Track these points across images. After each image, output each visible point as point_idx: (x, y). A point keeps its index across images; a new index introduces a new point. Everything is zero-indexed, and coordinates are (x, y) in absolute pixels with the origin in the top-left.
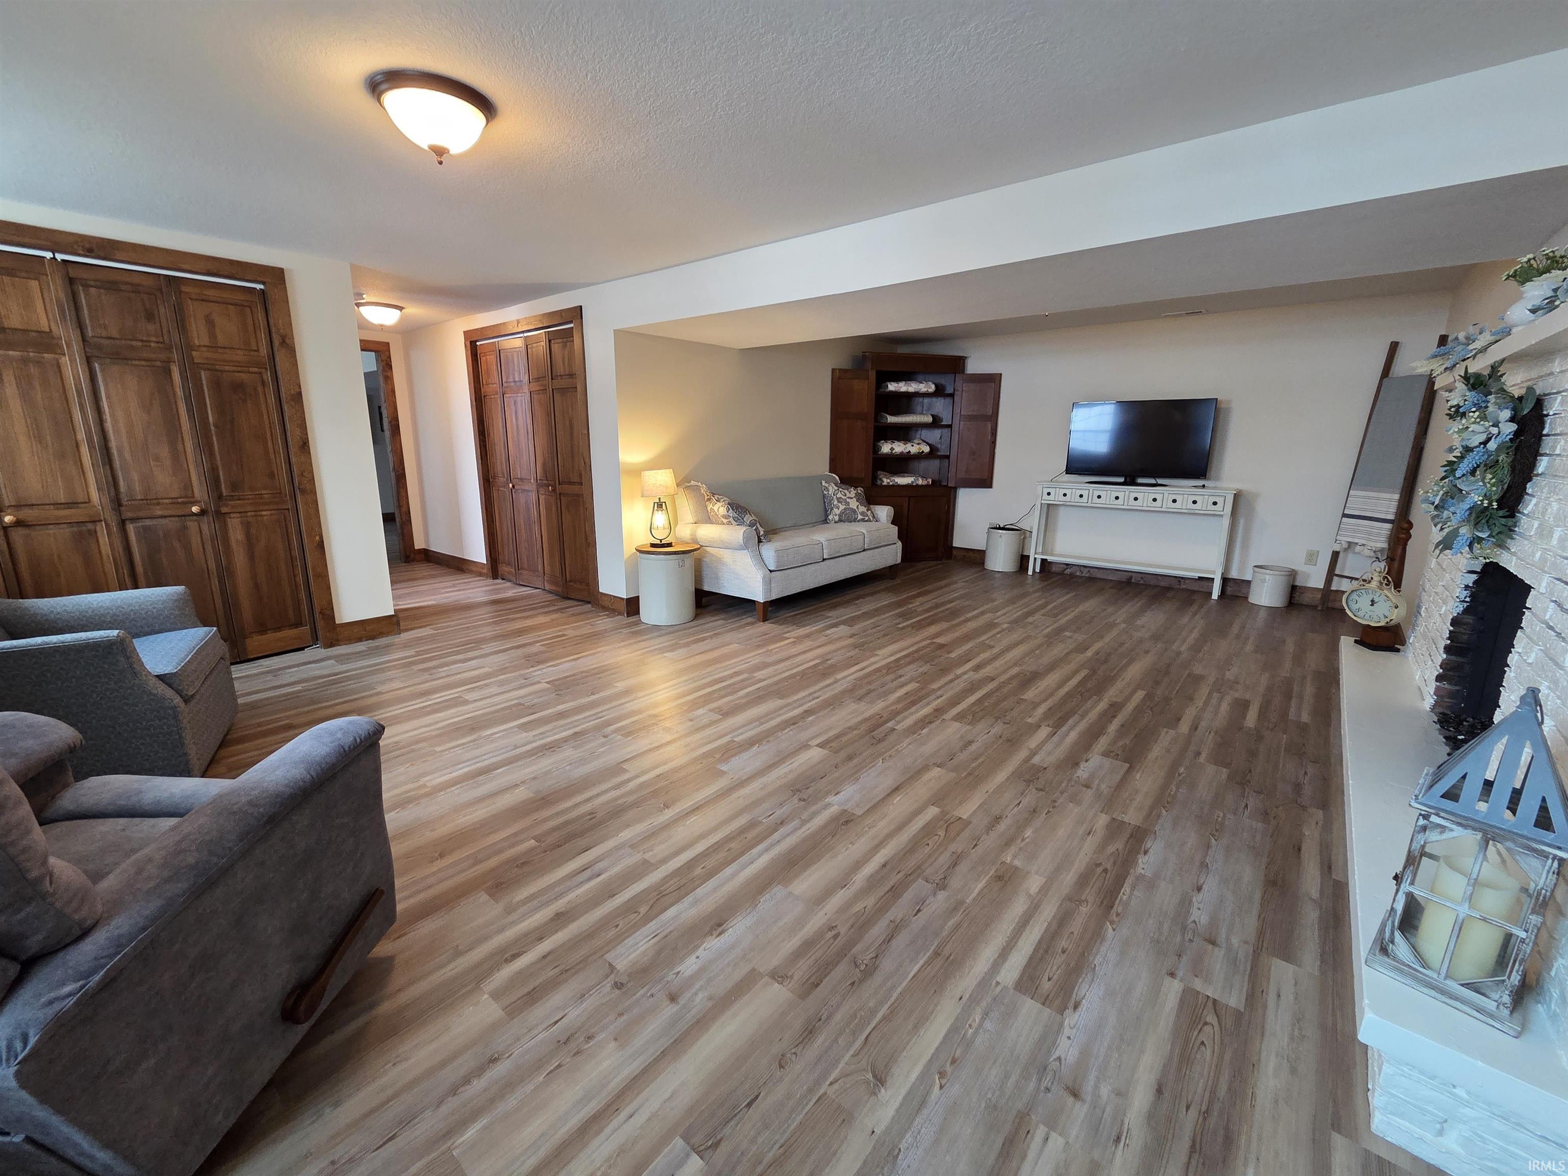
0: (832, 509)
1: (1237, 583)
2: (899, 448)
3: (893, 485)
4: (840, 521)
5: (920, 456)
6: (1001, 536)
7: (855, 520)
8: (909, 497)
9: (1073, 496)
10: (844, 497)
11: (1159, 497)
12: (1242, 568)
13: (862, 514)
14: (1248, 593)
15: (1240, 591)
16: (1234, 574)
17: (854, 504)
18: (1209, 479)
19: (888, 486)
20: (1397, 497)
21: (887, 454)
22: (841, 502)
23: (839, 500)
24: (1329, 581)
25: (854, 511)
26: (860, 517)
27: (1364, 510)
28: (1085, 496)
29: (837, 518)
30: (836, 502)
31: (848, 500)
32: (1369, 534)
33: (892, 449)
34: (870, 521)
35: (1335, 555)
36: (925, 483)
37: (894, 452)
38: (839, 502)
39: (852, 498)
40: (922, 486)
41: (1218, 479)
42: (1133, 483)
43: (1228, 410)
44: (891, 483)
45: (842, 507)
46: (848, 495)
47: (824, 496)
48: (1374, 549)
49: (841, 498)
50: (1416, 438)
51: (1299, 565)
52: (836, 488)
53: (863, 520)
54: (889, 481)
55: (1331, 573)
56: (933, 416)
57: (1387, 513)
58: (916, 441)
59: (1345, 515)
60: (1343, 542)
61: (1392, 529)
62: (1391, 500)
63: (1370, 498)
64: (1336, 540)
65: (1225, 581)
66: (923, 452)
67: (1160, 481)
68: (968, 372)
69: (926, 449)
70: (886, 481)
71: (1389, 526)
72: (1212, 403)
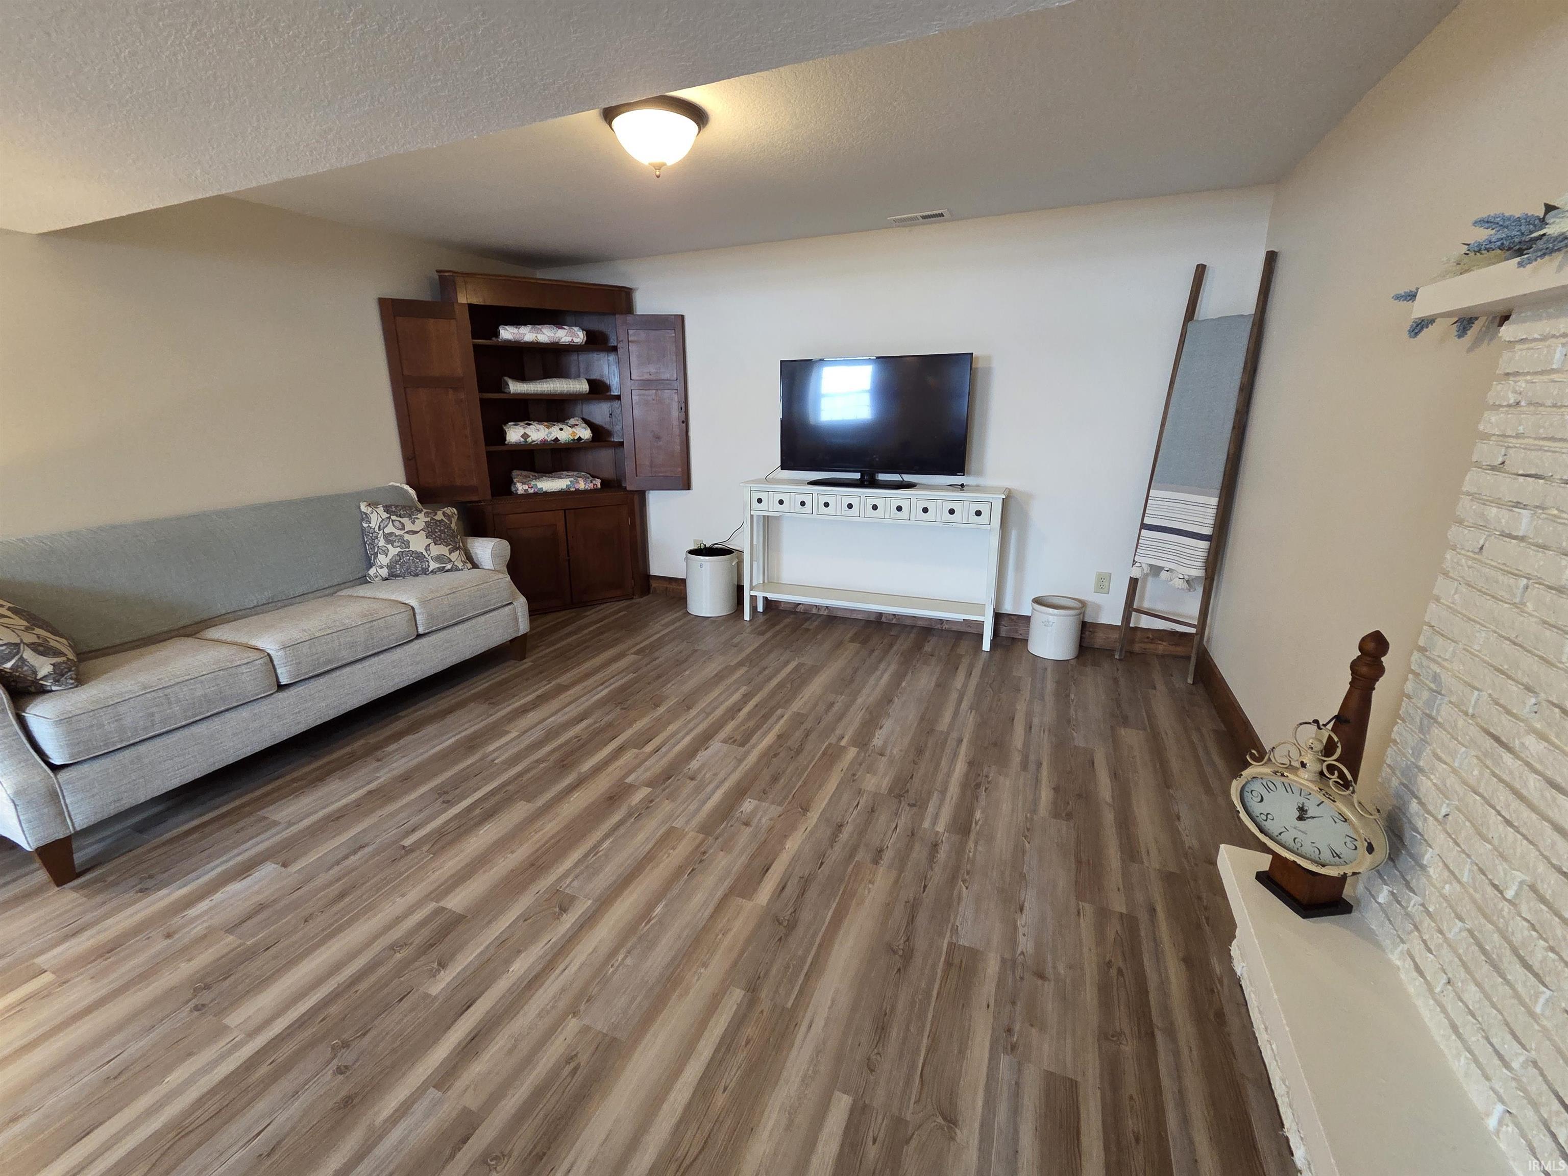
0: (376, 555)
1: (1013, 620)
2: (538, 433)
3: (535, 494)
4: (392, 576)
5: (577, 445)
6: (701, 566)
7: (425, 572)
8: (565, 510)
9: (792, 504)
10: (398, 532)
11: (905, 505)
12: (1018, 599)
13: (439, 559)
14: (1028, 633)
15: (1017, 632)
16: (1008, 608)
17: (418, 543)
18: (969, 474)
19: (527, 496)
20: (1214, 501)
21: (517, 445)
22: (391, 542)
23: (389, 538)
24: (1127, 617)
25: (420, 556)
26: (433, 565)
27: (1171, 519)
28: (808, 504)
29: (384, 572)
30: (382, 543)
31: (407, 537)
32: (1178, 554)
33: (525, 436)
34: (457, 569)
35: (1134, 582)
36: (590, 486)
37: (529, 440)
38: (388, 541)
39: (416, 532)
40: (585, 492)
41: (980, 473)
42: (872, 483)
43: (988, 371)
44: (531, 491)
45: (393, 551)
46: (409, 526)
47: (363, 530)
48: (1187, 577)
49: (391, 534)
50: (1237, 412)
51: (1090, 596)
52: (385, 515)
53: (442, 570)
54: (526, 487)
55: (1129, 608)
56: (591, 382)
57: (1202, 525)
58: (572, 421)
59: (1144, 526)
60: (1144, 565)
61: (1209, 549)
62: (1205, 505)
63: (1175, 501)
64: (1134, 562)
65: (998, 617)
66: (580, 438)
67: (908, 478)
68: (638, 313)
69: (586, 434)
70: (521, 488)
71: (1204, 545)
72: (964, 360)
